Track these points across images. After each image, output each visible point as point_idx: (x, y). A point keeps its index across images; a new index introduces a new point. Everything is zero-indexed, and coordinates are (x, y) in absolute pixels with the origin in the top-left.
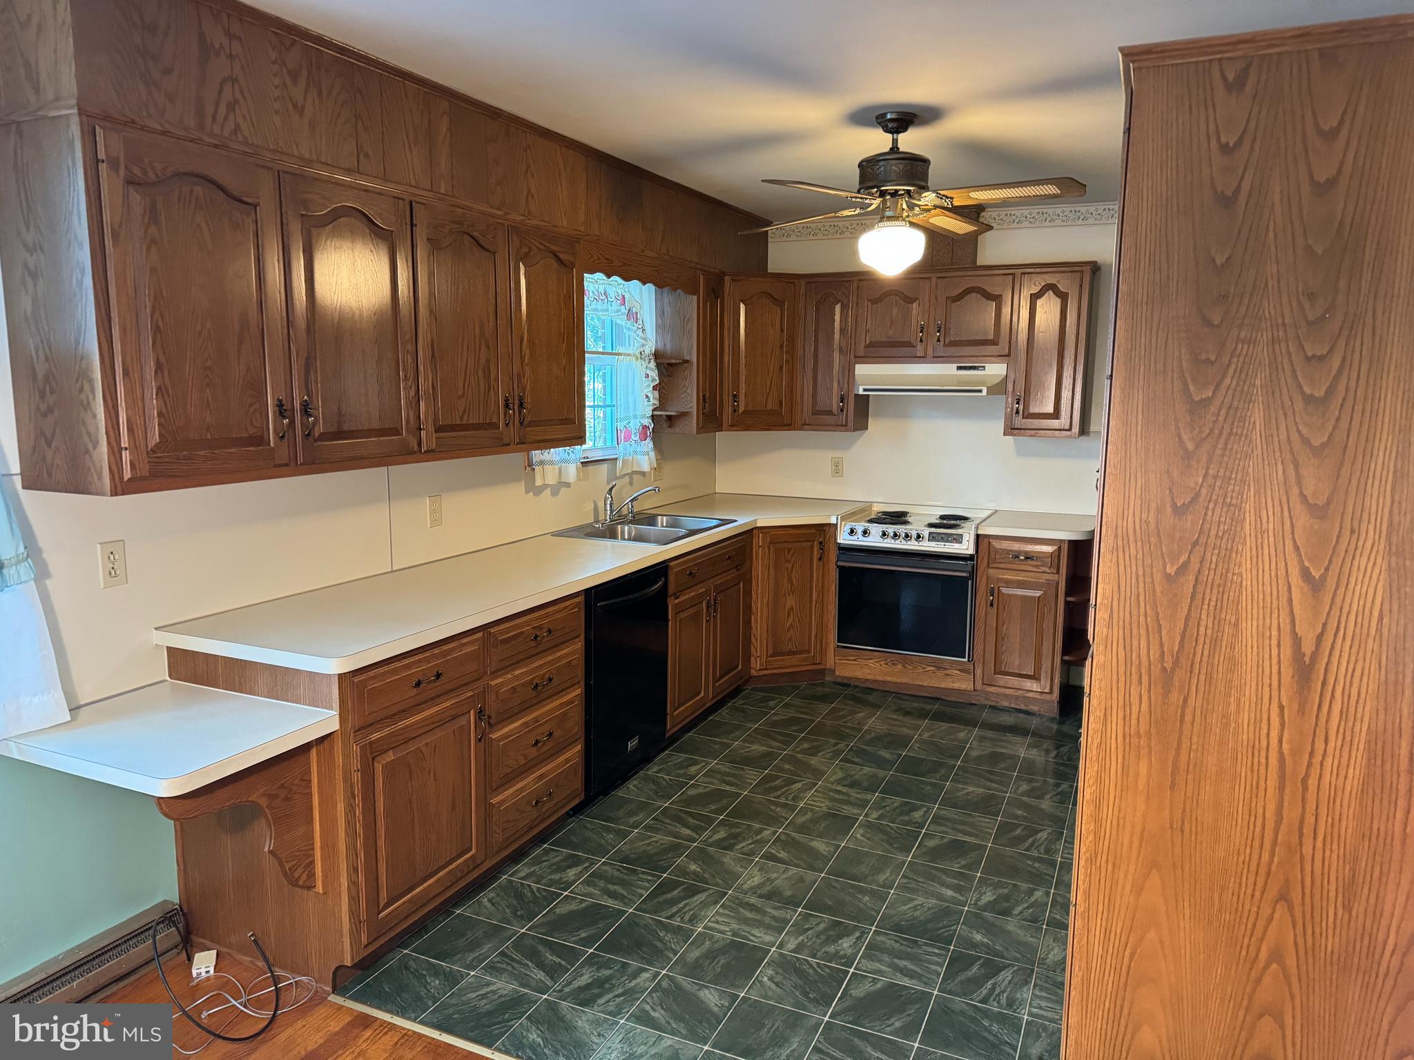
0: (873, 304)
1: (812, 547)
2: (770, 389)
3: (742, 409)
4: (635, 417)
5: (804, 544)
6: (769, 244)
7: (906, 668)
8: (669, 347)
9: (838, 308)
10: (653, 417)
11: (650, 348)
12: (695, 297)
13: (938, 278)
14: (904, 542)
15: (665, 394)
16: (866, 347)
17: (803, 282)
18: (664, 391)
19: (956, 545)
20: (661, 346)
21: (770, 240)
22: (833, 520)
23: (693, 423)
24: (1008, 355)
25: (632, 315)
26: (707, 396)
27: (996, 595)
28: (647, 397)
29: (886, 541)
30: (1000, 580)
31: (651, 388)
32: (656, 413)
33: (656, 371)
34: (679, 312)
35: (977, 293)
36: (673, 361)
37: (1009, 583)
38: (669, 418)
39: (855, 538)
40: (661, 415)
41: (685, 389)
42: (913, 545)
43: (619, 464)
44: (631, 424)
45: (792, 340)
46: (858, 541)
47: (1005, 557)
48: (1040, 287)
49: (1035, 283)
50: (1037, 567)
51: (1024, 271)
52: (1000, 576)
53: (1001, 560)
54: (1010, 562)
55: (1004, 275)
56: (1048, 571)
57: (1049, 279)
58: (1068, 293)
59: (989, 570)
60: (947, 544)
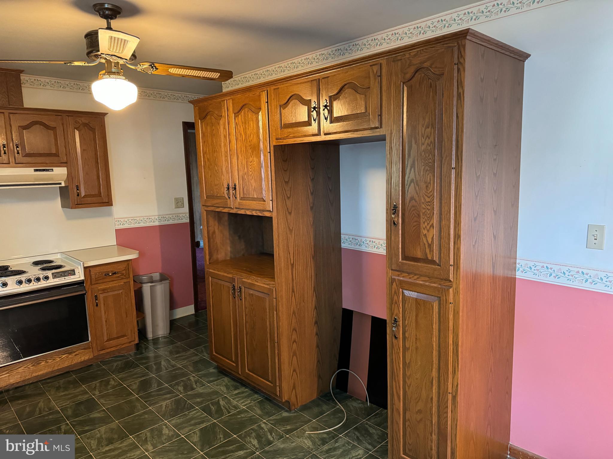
7: (47, 362)
13: (10, 113)
14: (35, 284)
24: (66, 163)
27: (98, 299)
29: (21, 286)
30: (99, 290)
35: (40, 125)
37: (104, 290)
42: (42, 284)
47: (101, 277)
48: (80, 124)
49: (76, 122)
50: (118, 277)
51: (68, 114)
52: (99, 288)
53: (99, 279)
54: (104, 279)
55: (56, 115)
56: (124, 277)
57: (84, 120)
58: (95, 129)
59: (92, 286)
60: (65, 277)
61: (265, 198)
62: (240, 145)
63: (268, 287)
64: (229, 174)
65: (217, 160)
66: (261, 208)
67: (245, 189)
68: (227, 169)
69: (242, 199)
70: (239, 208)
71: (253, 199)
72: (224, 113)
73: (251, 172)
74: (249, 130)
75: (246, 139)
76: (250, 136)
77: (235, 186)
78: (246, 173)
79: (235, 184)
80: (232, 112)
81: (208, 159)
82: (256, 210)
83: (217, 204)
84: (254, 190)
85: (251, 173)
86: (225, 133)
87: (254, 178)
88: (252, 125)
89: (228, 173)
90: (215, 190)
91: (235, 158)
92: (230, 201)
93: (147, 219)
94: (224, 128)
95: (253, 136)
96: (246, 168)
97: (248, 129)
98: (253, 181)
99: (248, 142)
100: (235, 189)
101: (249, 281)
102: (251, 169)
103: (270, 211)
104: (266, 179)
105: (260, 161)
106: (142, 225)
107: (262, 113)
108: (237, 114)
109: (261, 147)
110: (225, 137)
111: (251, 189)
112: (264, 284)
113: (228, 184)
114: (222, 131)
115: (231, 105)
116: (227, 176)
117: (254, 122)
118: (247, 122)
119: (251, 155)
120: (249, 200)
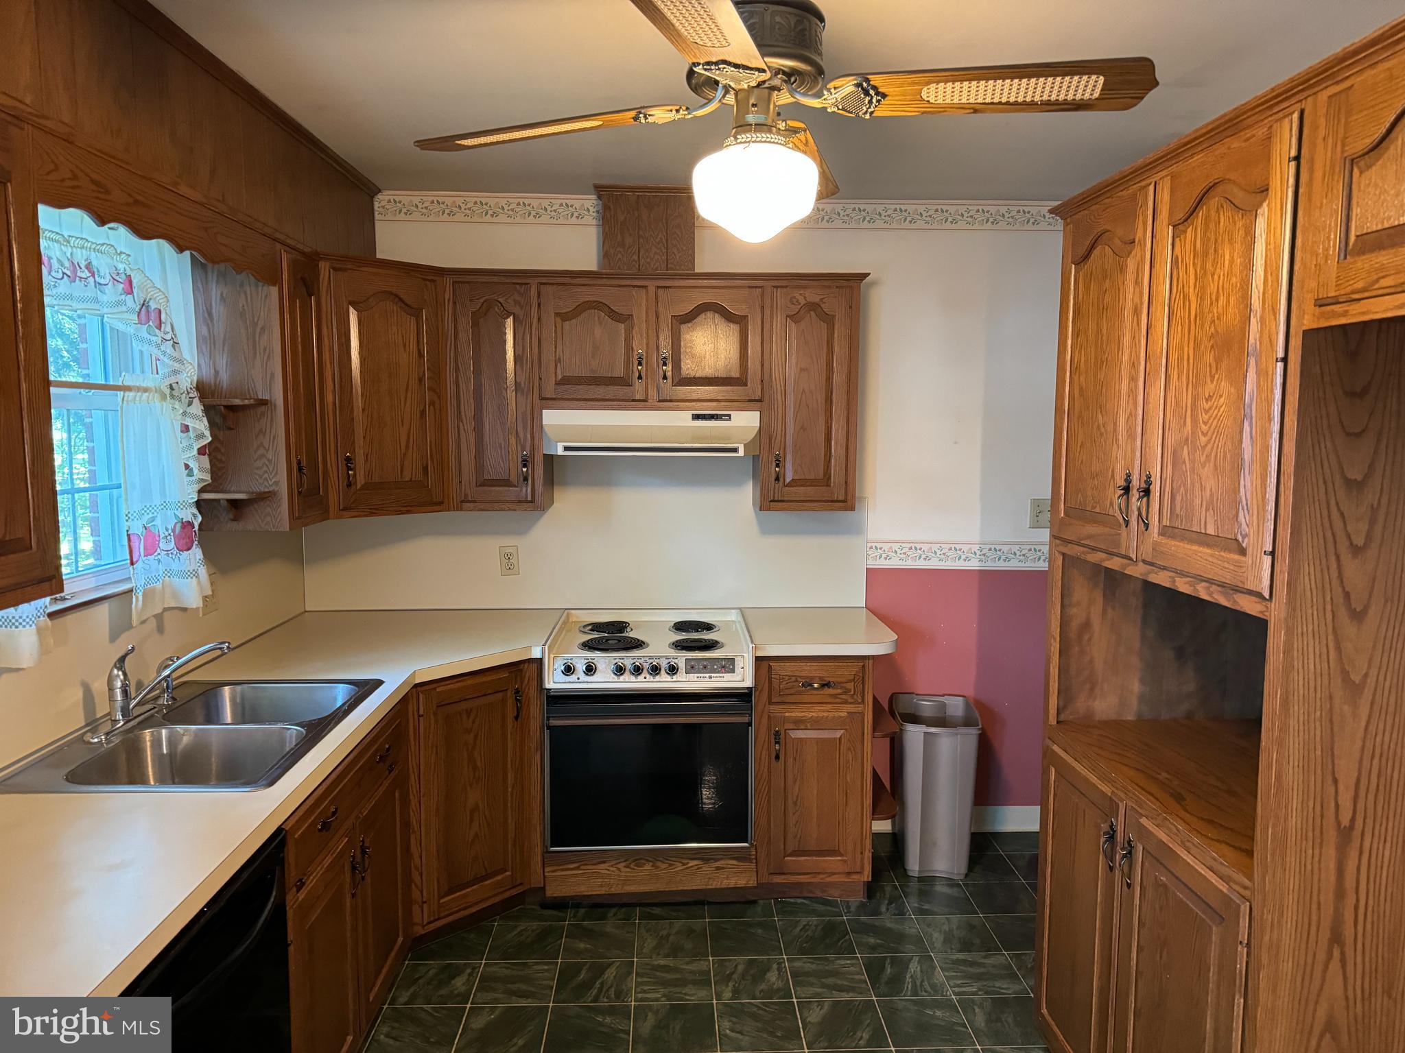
0: (564, 320)
1: (504, 700)
2: (407, 447)
3: (360, 481)
4: (165, 506)
5: (491, 698)
6: (377, 224)
7: (657, 867)
8: (224, 377)
9: (509, 323)
10: (199, 504)
11: (188, 378)
12: (274, 290)
13: (658, 287)
14: (650, 678)
15: (221, 461)
16: (557, 384)
17: (448, 281)
18: (219, 456)
19: (727, 676)
20: (208, 374)
21: (377, 216)
22: (536, 653)
23: (280, 514)
24: (760, 401)
25: (150, 315)
26: (304, 463)
27: (782, 741)
28: (187, 466)
29: (622, 678)
30: (786, 720)
31: (195, 452)
32: (207, 496)
33: (205, 419)
34: (242, 314)
35: (715, 312)
36: (237, 402)
37: (799, 723)
38: (234, 504)
39: (573, 678)
40: (218, 501)
41: (261, 451)
42: (663, 682)
43: (137, 602)
44: (158, 522)
45: (437, 370)
46: (580, 682)
47: (792, 687)
48: (799, 307)
49: (792, 301)
50: (835, 696)
51: (776, 283)
52: (787, 714)
53: (787, 692)
54: (800, 693)
55: (750, 287)
56: (850, 700)
57: (813, 296)
58: (834, 316)
59: (772, 707)
60: (713, 675)
61: (1246, 540)
62: (1180, 335)
63: (1224, 888)
64: (1135, 439)
65: (1104, 390)
66: (1228, 578)
67: (1178, 498)
68: (1130, 423)
69: (1164, 531)
70: (1152, 564)
71: (1204, 539)
72: (1143, 233)
73: (1204, 434)
74: (1216, 277)
75: (1201, 314)
76: (1217, 300)
77: (1149, 483)
78: (1187, 439)
79: (1149, 477)
80: (1166, 221)
81: (1081, 389)
82: (1210, 581)
83: (1090, 537)
84: (1210, 506)
85: (1203, 439)
86: (1137, 300)
87: (1213, 459)
88: (1227, 257)
89: (1131, 436)
90: (1089, 493)
91: (1157, 383)
92: (1129, 534)
93: (950, 549)
94: (1138, 283)
95: (1228, 301)
96: (1189, 420)
97: (1213, 275)
98: (1207, 471)
99: (1207, 326)
100: (1147, 492)
101: (1162, 836)
102: (1205, 423)
103: (1259, 595)
104: (1257, 467)
105: (1241, 397)
106: (935, 564)
107: (1268, 205)
108: (1180, 225)
109: (1252, 341)
110: (1137, 312)
111: (1197, 501)
112: (1211, 869)
113: (1129, 475)
114: (1129, 296)
115: (1166, 198)
116: (1129, 446)
117: (1238, 246)
118: (1211, 251)
119: (1214, 371)
120: (1191, 541)
